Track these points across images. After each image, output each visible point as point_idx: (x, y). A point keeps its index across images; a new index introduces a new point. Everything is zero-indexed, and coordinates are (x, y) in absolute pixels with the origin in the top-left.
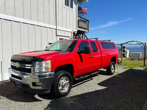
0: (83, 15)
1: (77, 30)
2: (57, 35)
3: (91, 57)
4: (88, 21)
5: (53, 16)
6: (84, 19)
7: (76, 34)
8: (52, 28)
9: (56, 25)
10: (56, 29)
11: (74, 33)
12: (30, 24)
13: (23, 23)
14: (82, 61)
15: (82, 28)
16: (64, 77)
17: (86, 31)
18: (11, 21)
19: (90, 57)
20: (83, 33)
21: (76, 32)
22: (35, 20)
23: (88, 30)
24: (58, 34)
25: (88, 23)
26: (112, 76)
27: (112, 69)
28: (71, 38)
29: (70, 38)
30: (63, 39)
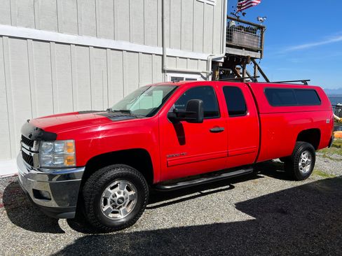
0: (244, 14)
1: (223, 55)
2: (164, 71)
3: (216, 129)
4: (261, 28)
5: (154, 24)
6: (248, 23)
7: (221, 65)
8: (151, 54)
9: (163, 46)
10: (163, 56)
11: (214, 63)
12: (95, 47)
13: (76, 45)
14: (182, 141)
15: (241, 48)
16: (121, 182)
17: (252, 54)
18: (49, 42)
19: (212, 130)
20: (243, 61)
21: (223, 60)
22: (106, 37)
23: (261, 52)
24: (167, 67)
25: (262, 35)
26: (299, 183)
27: (304, 165)
28: (205, 75)
29: (202, 77)
30: (182, 79)
